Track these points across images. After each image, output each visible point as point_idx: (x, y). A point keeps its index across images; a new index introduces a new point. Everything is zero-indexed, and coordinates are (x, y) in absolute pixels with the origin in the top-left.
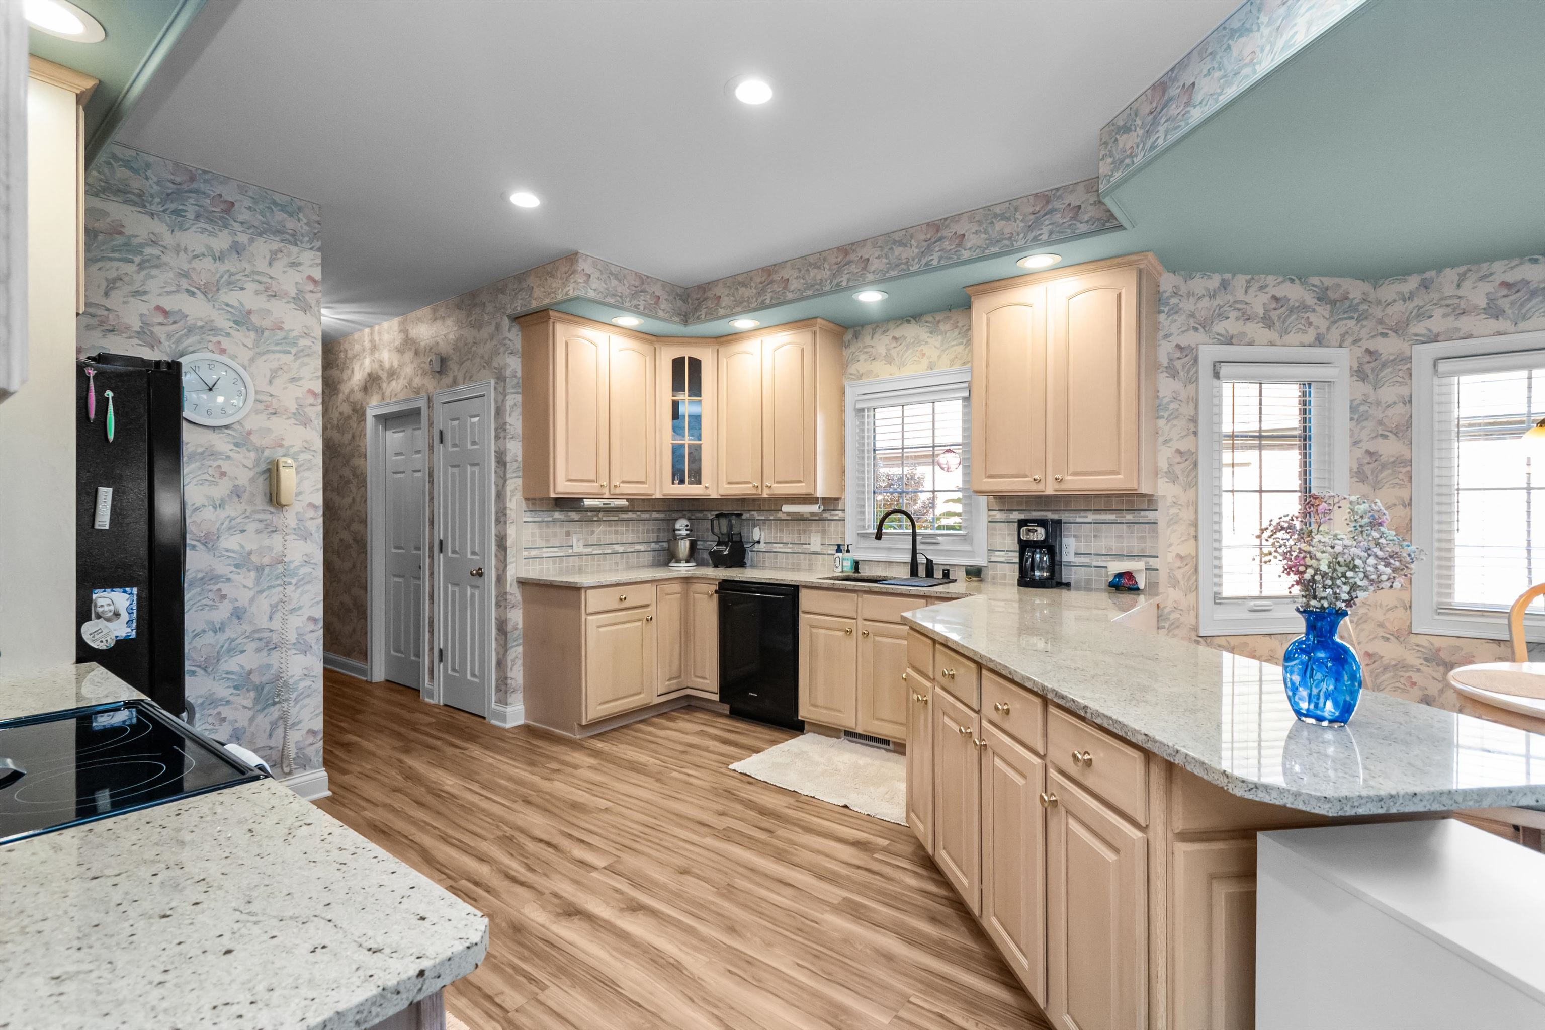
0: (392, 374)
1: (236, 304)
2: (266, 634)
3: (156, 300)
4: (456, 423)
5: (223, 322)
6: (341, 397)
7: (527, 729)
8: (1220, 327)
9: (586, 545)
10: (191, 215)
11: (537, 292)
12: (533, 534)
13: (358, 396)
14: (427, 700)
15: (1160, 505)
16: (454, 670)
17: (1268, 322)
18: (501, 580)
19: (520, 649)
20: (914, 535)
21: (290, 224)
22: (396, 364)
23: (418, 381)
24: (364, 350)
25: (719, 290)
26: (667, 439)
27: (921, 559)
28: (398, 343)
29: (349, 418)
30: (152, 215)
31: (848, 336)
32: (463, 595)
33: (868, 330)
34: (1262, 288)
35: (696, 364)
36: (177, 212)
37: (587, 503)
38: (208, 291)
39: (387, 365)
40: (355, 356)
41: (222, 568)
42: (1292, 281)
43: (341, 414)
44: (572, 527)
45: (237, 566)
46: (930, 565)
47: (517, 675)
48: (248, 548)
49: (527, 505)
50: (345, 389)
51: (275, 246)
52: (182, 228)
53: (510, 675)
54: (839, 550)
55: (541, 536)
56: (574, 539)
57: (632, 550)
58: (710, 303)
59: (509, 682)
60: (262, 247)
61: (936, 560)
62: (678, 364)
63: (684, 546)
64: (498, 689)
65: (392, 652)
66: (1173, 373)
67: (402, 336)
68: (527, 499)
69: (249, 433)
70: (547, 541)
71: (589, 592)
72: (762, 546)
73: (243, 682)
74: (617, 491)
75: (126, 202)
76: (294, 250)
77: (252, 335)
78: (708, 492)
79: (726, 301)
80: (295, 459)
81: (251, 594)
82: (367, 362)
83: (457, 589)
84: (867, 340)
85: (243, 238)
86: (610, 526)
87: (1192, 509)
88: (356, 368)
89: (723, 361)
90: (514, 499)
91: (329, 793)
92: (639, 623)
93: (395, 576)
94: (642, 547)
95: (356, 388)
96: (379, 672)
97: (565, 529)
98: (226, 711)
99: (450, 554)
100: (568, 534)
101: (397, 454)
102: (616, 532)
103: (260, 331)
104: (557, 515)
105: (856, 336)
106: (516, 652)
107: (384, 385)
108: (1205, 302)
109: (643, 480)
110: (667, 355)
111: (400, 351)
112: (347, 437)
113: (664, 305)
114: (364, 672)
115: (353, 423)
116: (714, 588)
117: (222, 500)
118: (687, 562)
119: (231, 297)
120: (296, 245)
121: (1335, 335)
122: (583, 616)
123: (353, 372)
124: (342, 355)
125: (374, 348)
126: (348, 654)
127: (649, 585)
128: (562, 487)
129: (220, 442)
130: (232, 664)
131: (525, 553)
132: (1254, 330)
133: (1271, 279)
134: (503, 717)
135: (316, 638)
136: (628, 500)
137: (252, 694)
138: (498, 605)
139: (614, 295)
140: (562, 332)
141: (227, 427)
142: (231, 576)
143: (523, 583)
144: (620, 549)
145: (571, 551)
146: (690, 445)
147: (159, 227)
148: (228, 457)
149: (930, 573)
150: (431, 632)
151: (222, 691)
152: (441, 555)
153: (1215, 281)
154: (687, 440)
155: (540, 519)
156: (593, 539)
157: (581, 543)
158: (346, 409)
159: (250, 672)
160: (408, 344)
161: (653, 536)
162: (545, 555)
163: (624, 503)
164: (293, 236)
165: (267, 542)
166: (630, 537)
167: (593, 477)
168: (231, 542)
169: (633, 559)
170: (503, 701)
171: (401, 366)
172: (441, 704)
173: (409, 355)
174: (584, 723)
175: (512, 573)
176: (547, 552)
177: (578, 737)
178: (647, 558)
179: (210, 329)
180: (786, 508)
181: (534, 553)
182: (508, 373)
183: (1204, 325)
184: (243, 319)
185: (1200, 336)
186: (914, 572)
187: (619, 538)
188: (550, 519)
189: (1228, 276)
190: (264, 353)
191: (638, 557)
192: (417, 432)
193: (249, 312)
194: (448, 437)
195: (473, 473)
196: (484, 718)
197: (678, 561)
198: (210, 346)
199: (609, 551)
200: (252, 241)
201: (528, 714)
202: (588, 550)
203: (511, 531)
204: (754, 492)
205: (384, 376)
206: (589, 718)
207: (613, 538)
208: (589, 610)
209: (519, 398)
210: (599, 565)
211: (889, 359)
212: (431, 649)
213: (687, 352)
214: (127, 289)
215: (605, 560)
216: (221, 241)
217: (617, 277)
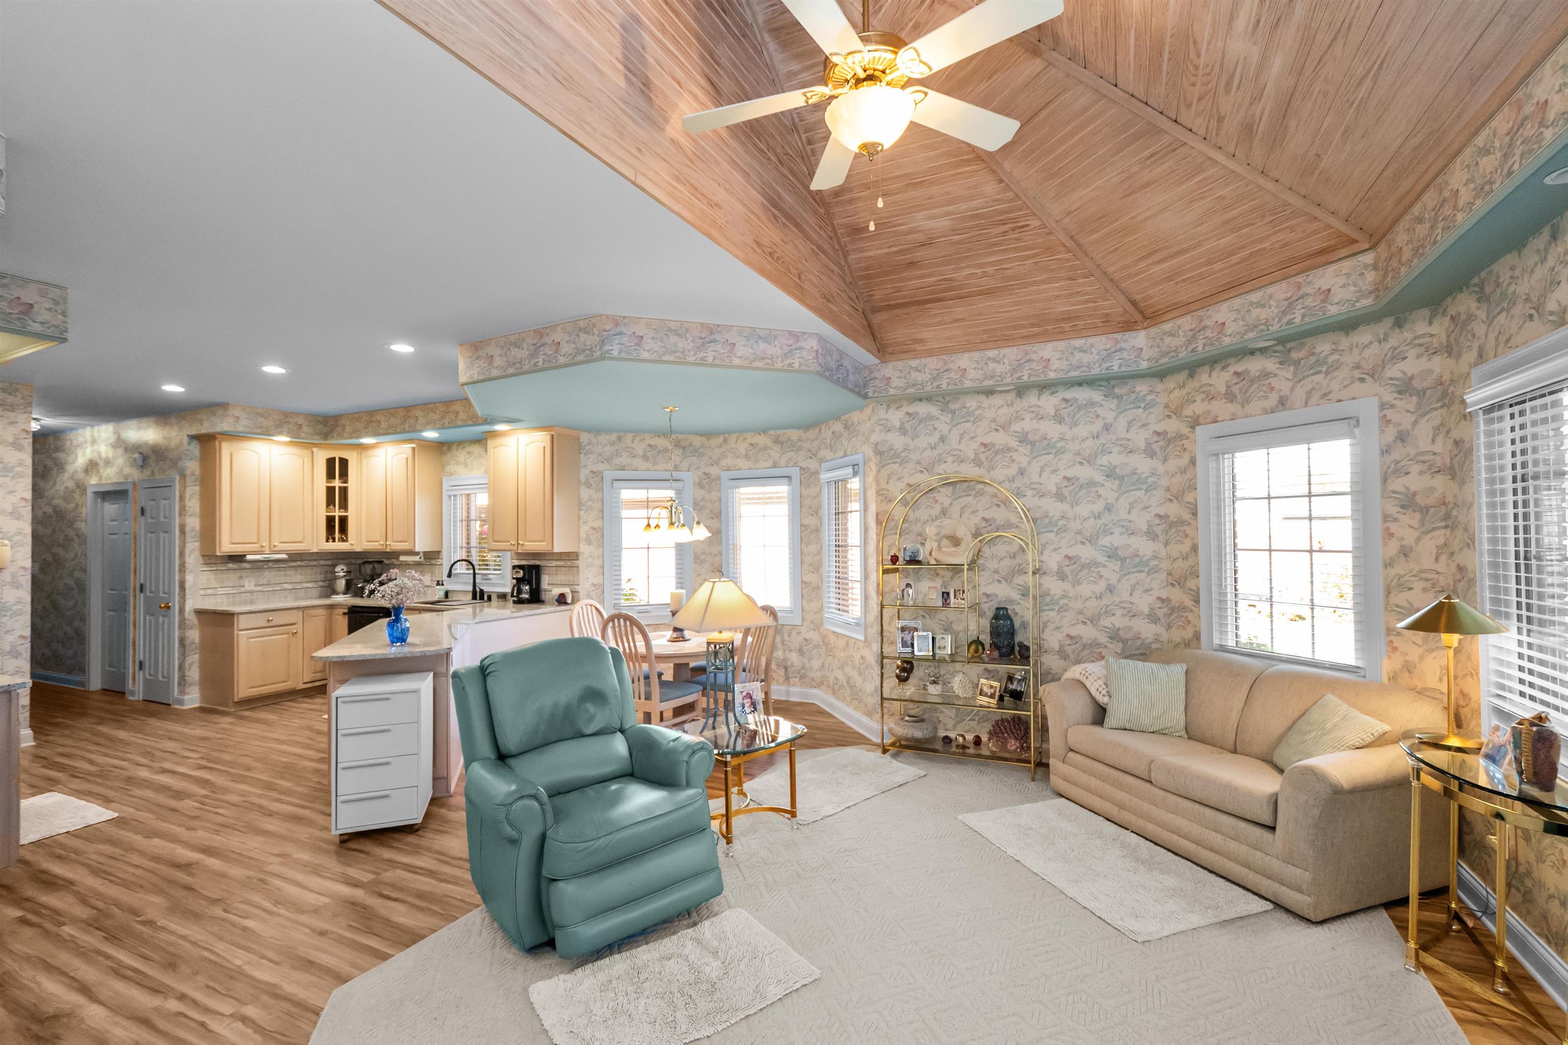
0: (108, 462)
4: (153, 503)
6: (67, 475)
7: (202, 710)
8: (617, 461)
9: (256, 585)
11: (206, 424)
12: (209, 579)
13: (81, 476)
14: (131, 698)
15: (581, 557)
16: (150, 675)
17: (645, 458)
18: (182, 610)
19: (197, 657)
20: (475, 574)
21: (10, 399)
22: (110, 455)
23: (127, 470)
24: (86, 442)
25: (342, 422)
26: (322, 512)
27: (478, 590)
28: (112, 440)
29: (73, 491)
31: (445, 448)
32: (157, 621)
33: (455, 447)
34: (642, 440)
35: (344, 463)
37: (249, 557)
39: (104, 455)
40: (79, 446)
42: (659, 436)
43: (66, 488)
44: (244, 573)
46: (482, 592)
47: (194, 674)
49: (203, 561)
50: (70, 469)
53: (187, 673)
54: (438, 584)
55: (216, 580)
56: (247, 581)
58: (340, 429)
59: (187, 678)
61: (485, 589)
62: (330, 462)
63: (341, 584)
64: (179, 684)
65: (108, 668)
66: (588, 485)
67: (116, 436)
68: (203, 556)
70: (222, 583)
71: (241, 616)
74: (276, 549)
78: (353, 547)
79: (348, 429)
80: (10, 540)
82: (88, 451)
83: (153, 619)
84: (454, 452)
86: (278, 571)
87: (601, 559)
88: (80, 453)
89: (365, 461)
90: (192, 556)
91: (33, 744)
92: (286, 636)
93: (109, 610)
94: (311, 585)
95: (79, 470)
96: (95, 682)
97: (237, 575)
99: (148, 594)
100: (240, 578)
101: (113, 520)
102: (286, 575)
104: (230, 565)
105: (449, 448)
106: (194, 658)
107: (101, 470)
108: (608, 448)
109: (302, 540)
110: (321, 457)
111: (114, 446)
112: (72, 505)
113: (305, 429)
114: (82, 684)
115: (77, 496)
116: (346, 611)
118: (344, 594)
120: (13, 411)
121: (685, 464)
122: (236, 632)
123: (77, 456)
124: (68, 443)
125: (94, 442)
126: (70, 672)
127: (295, 611)
128: (226, 547)
131: (202, 592)
132: (638, 463)
133: (647, 435)
134: (181, 702)
135: (25, 649)
136: (287, 554)
138: (180, 628)
139: (260, 427)
140: (226, 449)
143: (200, 613)
144: (289, 586)
145: (243, 589)
146: (340, 517)
149: (482, 598)
150: (134, 650)
152: (142, 595)
153: (614, 437)
154: (337, 513)
155: (215, 569)
156: (263, 581)
157: (252, 584)
158: (71, 484)
160: (120, 443)
161: (320, 577)
162: (219, 593)
163: (284, 556)
164: (12, 406)
167: (254, 540)
169: (299, 593)
170: (182, 692)
171: (115, 457)
172: (141, 698)
173: (120, 451)
174: (236, 700)
175: (190, 606)
176: (220, 591)
177: (233, 710)
178: (316, 592)
180: (402, 558)
181: (209, 592)
182: (188, 472)
183: (608, 460)
185: (605, 466)
186: (474, 598)
187: (288, 579)
188: (224, 568)
189: (620, 434)
191: (304, 592)
192: (128, 505)
194: (148, 513)
195: (164, 539)
196: (169, 705)
197: (338, 594)
199: (277, 589)
201: (204, 698)
202: (260, 588)
203: (189, 579)
204: (380, 547)
205: (101, 463)
206: (240, 696)
207: (283, 580)
208: (241, 627)
209: (197, 489)
210: (268, 598)
211: (466, 466)
212: (134, 662)
213: (337, 454)
215: (273, 594)
217: (262, 416)
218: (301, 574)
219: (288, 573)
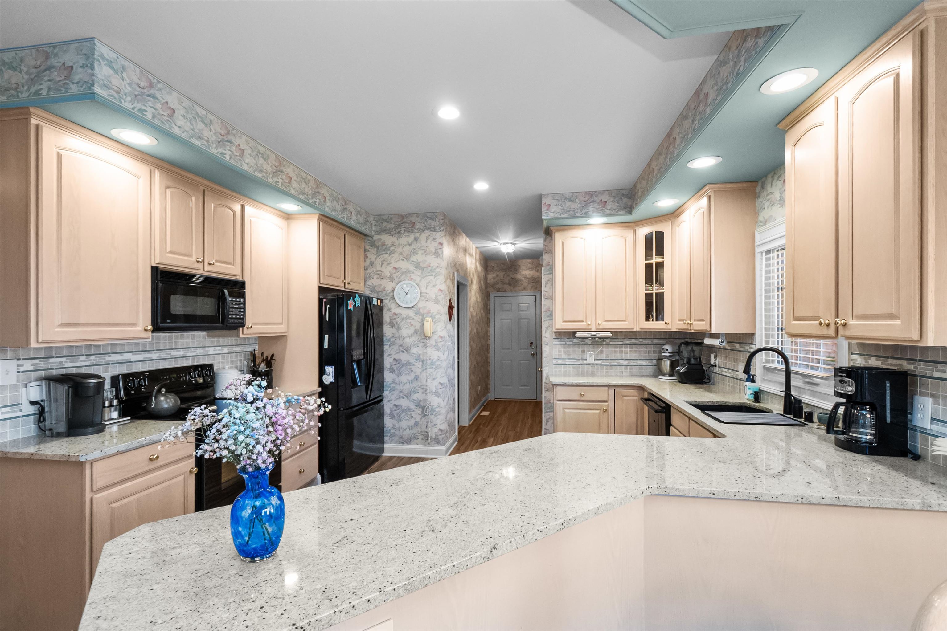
1: (416, 260)
2: (425, 387)
3: (393, 265)
5: (412, 268)
9: (597, 359)
10: (402, 232)
12: (559, 351)
20: (788, 373)
25: (638, 186)
26: (642, 289)
30: (392, 236)
31: (759, 188)
35: (660, 236)
36: (399, 232)
37: (578, 334)
38: (407, 258)
41: (412, 361)
44: (586, 348)
45: (416, 360)
48: (419, 353)
49: (556, 335)
51: (427, 234)
52: (400, 237)
55: (565, 352)
56: (588, 355)
57: (636, 364)
58: (636, 196)
60: (424, 236)
62: (646, 239)
63: (666, 364)
69: (420, 309)
70: (569, 355)
72: (717, 370)
73: (418, 404)
74: (601, 327)
75: (386, 234)
76: (434, 233)
77: (420, 271)
78: (669, 326)
79: (640, 193)
81: (420, 371)
85: (417, 235)
86: (616, 347)
89: (675, 230)
90: (548, 332)
92: (598, 412)
94: (644, 363)
97: (581, 349)
98: (413, 414)
100: (583, 352)
102: (621, 352)
103: (423, 269)
104: (575, 340)
105: (763, 186)
109: (624, 319)
110: (642, 234)
116: (646, 397)
117: (412, 335)
118: (671, 376)
119: (414, 258)
120: (435, 231)
122: (555, 401)
127: (606, 388)
128: (562, 325)
129: (411, 313)
130: (415, 396)
131: (555, 362)
136: (611, 332)
137: (421, 409)
139: (568, 211)
140: (559, 239)
141: (413, 307)
142: (415, 363)
144: (625, 363)
145: (585, 362)
146: (657, 294)
147: (394, 239)
148: (413, 319)
151: (412, 406)
154: (655, 291)
155: (564, 343)
156: (603, 356)
157: (593, 358)
159: (420, 401)
161: (654, 356)
162: (567, 363)
163: (609, 334)
165: (425, 351)
166: (633, 355)
167: (581, 319)
168: (414, 350)
169: (636, 370)
176: (568, 362)
179: (408, 271)
180: (706, 341)
181: (560, 362)
182: (545, 263)
184: (417, 266)
187: (624, 356)
188: (571, 343)
190: (424, 277)
191: (641, 369)
193: (420, 262)
197: (664, 375)
198: (408, 278)
199: (616, 364)
200: (420, 234)
202: (599, 362)
207: (619, 355)
208: (558, 397)
210: (607, 372)
213: (653, 229)
214: (387, 263)
215: (612, 369)
216: (411, 238)
217: (570, 200)
218: (636, 351)
219: (624, 349)
